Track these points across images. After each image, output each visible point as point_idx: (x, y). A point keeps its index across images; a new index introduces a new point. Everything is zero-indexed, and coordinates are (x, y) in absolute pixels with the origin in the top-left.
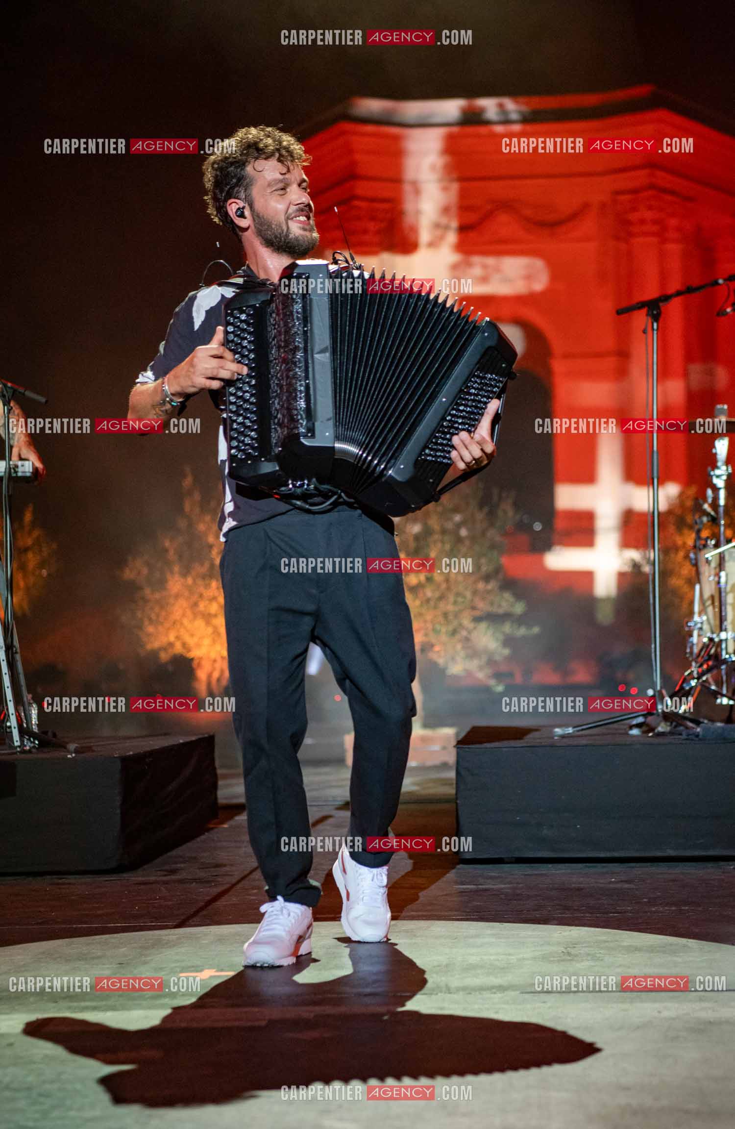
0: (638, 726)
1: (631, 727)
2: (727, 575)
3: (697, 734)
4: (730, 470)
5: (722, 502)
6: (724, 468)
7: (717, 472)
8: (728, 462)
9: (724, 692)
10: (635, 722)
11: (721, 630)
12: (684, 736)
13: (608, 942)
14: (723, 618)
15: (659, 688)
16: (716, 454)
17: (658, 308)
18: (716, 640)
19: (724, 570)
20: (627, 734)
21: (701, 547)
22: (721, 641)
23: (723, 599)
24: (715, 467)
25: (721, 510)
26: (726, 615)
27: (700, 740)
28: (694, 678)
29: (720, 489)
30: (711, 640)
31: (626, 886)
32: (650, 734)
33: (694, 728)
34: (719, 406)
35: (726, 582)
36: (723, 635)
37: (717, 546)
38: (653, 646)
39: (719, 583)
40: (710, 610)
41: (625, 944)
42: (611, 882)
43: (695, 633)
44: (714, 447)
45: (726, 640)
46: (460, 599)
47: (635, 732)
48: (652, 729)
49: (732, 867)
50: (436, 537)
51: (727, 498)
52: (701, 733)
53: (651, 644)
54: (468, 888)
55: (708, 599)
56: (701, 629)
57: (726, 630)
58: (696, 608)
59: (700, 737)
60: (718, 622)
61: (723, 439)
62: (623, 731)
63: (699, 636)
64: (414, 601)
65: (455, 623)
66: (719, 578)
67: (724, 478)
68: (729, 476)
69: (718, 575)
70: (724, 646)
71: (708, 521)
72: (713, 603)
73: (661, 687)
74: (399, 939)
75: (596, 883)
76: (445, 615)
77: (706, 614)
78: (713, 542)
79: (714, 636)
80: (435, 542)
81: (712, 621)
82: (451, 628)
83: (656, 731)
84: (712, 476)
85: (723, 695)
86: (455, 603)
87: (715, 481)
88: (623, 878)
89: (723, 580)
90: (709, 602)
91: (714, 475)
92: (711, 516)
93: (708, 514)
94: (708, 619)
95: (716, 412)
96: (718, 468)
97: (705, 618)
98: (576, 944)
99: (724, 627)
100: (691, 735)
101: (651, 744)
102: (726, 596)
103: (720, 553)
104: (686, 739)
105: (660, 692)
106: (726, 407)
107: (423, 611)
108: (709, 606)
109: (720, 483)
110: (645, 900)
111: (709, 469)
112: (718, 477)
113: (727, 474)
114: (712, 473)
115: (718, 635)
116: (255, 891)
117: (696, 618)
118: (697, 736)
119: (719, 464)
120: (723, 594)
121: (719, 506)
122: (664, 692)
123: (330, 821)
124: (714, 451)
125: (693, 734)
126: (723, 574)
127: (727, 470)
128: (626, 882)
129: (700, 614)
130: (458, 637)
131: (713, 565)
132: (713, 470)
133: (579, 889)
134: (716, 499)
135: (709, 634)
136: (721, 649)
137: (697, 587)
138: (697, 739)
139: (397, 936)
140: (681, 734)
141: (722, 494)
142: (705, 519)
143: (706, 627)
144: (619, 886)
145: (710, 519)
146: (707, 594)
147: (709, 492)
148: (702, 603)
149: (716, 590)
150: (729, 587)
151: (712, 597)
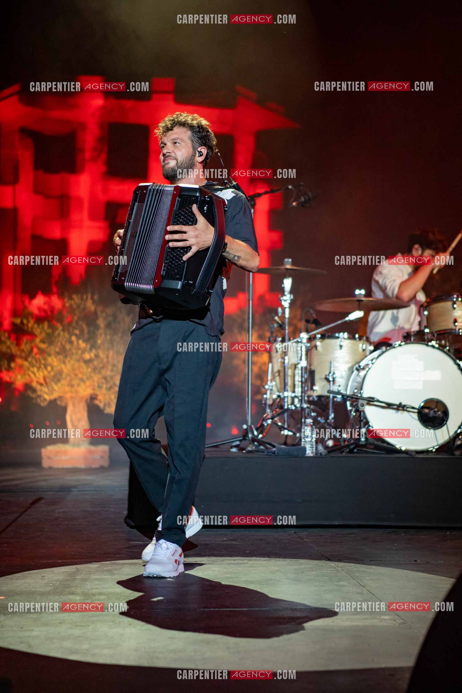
0: (236, 446)
1: (232, 447)
2: (289, 359)
3: (273, 452)
4: (292, 297)
5: (287, 315)
6: (288, 296)
7: (284, 298)
8: (291, 292)
9: (286, 426)
10: (234, 444)
11: (285, 391)
12: (266, 453)
13: (232, 578)
14: (286, 383)
15: (249, 424)
16: (284, 287)
17: (254, 201)
18: (282, 396)
19: (287, 355)
20: (230, 451)
21: (273, 341)
22: (284, 397)
23: (286, 372)
24: (283, 294)
25: (287, 320)
26: (287, 382)
27: (276, 455)
28: (269, 419)
29: (285, 308)
30: (279, 396)
31: (234, 543)
32: (244, 452)
33: (271, 448)
34: (286, 260)
35: (288, 363)
36: (286, 394)
37: (283, 341)
38: (247, 399)
39: (284, 363)
40: (277, 379)
41: (243, 579)
42: (224, 540)
43: (268, 392)
44: (283, 283)
45: (287, 397)
46: (115, 369)
47: (234, 450)
48: (244, 449)
49: (293, 532)
50: (101, 331)
51: (290, 313)
52: (276, 451)
53: (246, 397)
54: (138, 544)
55: (276, 372)
56: (271, 390)
57: (287, 391)
58: (269, 377)
59: (276, 454)
60: (283, 386)
61: (288, 279)
62: (227, 450)
63: (271, 394)
64: (87, 368)
65: (111, 383)
66: (285, 360)
67: (289, 301)
68: (291, 300)
69: (283, 358)
70: (286, 400)
71: (277, 327)
72: (279, 375)
73: (251, 424)
74: (105, 576)
75: (216, 540)
76: (105, 378)
77: (275, 381)
78: (280, 339)
79: (281, 394)
80: (101, 334)
81: (279, 385)
82: (108, 386)
83: (247, 450)
84: (281, 300)
85: (285, 429)
86: (112, 370)
87: (283, 303)
88: (231, 538)
89: (286, 362)
90: (277, 374)
91: (283, 300)
92: (280, 324)
93: (278, 323)
94: (276, 385)
95: (285, 263)
96: (285, 295)
97: (274, 383)
99: (286, 389)
100: (269, 452)
101: (246, 457)
102: (288, 371)
104: (267, 455)
105: (251, 427)
106: (290, 260)
107: (92, 375)
108: (277, 376)
109: (286, 304)
110: (248, 552)
111: (280, 296)
112: (285, 301)
113: (290, 299)
114: (282, 298)
115: (283, 394)
116: (6, 545)
117: (269, 383)
118: (274, 453)
119: (286, 293)
120: (286, 370)
121: (285, 318)
122: (253, 426)
123: (43, 501)
124: (283, 286)
125: (271, 452)
126: (286, 358)
127: (290, 297)
128: (233, 540)
129: (271, 381)
130: (112, 391)
132: (282, 296)
133: (206, 545)
134: (284, 313)
135: (278, 393)
136: (284, 402)
137: (270, 365)
138: (273, 455)
139: (102, 574)
140: (264, 452)
141: (287, 311)
142: (276, 325)
143: (275, 389)
144: (229, 542)
145: (278, 325)
146: (276, 369)
147: (280, 310)
148: (273, 374)
149: (281, 367)
150: (289, 366)
151: (279, 372)
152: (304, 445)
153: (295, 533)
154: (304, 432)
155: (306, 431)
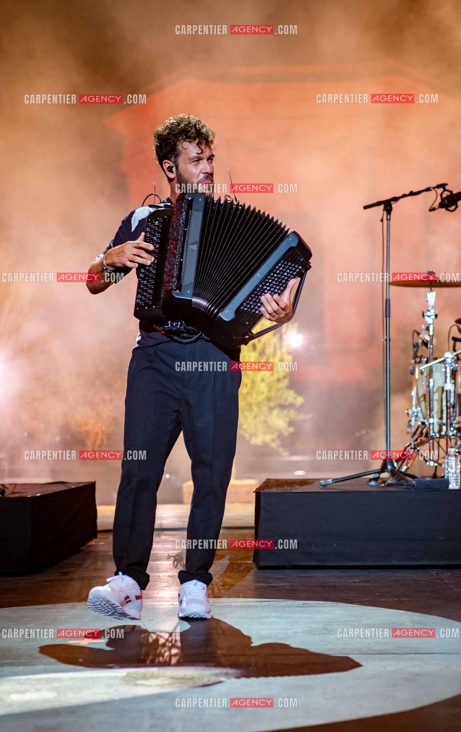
0: (375, 479)
1: (371, 480)
2: (434, 381)
3: (413, 485)
5: (431, 333)
6: (433, 311)
7: (428, 313)
8: (435, 307)
10: (372, 477)
11: (430, 417)
12: (405, 487)
13: (352, 621)
14: (431, 409)
16: (428, 302)
17: (390, 205)
18: (427, 423)
19: (432, 378)
20: (367, 485)
21: (417, 362)
22: (430, 424)
23: (431, 397)
24: (427, 310)
26: (433, 407)
27: (415, 489)
28: (412, 448)
29: (430, 324)
30: (423, 423)
31: (365, 584)
32: (383, 485)
33: (411, 481)
35: (434, 386)
36: (431, 420)
37: (427, 362)
39: (429, 386)
40: (423, 404)
41: (363, 623)
42: (355, 582)
43: (413, 419)
44: (426, 297)
45: (433, 423)
47: (373, 483)
48: (384, 482)
52: (416, 485)
55: (422, 397)
56: (417, 416)
57: (433, 417)
58: (414, 403)
59: (415, 487)
60: (428, 412)
62: (365, 483)
63: (416, 420)
66: (429, 383)
67: (433, 317)
68: (436, 316)
69: (428, 381)
70: (431, 427)
72: (425, 399)
75: (346, 582)
77: (420, 406)
78: (425, 359)
79: (425, 421)
81: (424, 411)
82: (253, 414)
83: (387, 483)
84: (425, 316)
87: (427, 319)
88: (364, 579)
89: (431, 384)
90: (422, 399)
93: (422, 341)
94: (421, 410)
97: (419, 409)
98: (331, 623)
99: (431, 415)
100: (408, 485)
101: (383, 491)
102: (433, 395)
103: (430, 367)
104: (407, 488)
108: (422, 401)
109: (430, 320)
110: (378, 594)
112: (428, 316)
114: (425, 314)
115: (428, 420)
117: (414, 408)
119: (430, 308)
120: (431, 394)
124: (426, 300)
125: (410, 485)
126: (431, 380)
128: (365, 582)
129: (416, 406)
130: (258, 420)
131: (425, 374)
133: (335, 587)
135: (422, 420)
136: (430, 430)
137: (414, 388)
138: (413, 488)
140: (403, 485)
141: (431, 328)
142: (420, 344)
143: (420, 415)
144: (361, 584)
145: (423, 344)
146: (421, 394)
147: (423, 327)
148: (418, 399)
149: (427, 391)
150: (435, 389)
151: (424, 396)
152: (448, 476)
153: (436, 573)
154: (448, 463)
155: (449, 461)
